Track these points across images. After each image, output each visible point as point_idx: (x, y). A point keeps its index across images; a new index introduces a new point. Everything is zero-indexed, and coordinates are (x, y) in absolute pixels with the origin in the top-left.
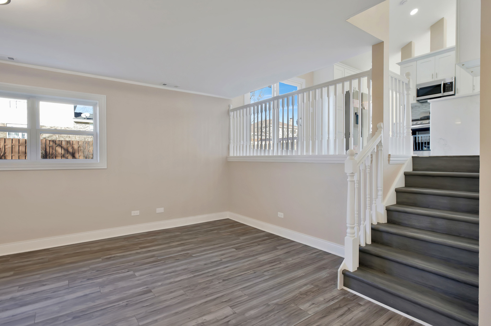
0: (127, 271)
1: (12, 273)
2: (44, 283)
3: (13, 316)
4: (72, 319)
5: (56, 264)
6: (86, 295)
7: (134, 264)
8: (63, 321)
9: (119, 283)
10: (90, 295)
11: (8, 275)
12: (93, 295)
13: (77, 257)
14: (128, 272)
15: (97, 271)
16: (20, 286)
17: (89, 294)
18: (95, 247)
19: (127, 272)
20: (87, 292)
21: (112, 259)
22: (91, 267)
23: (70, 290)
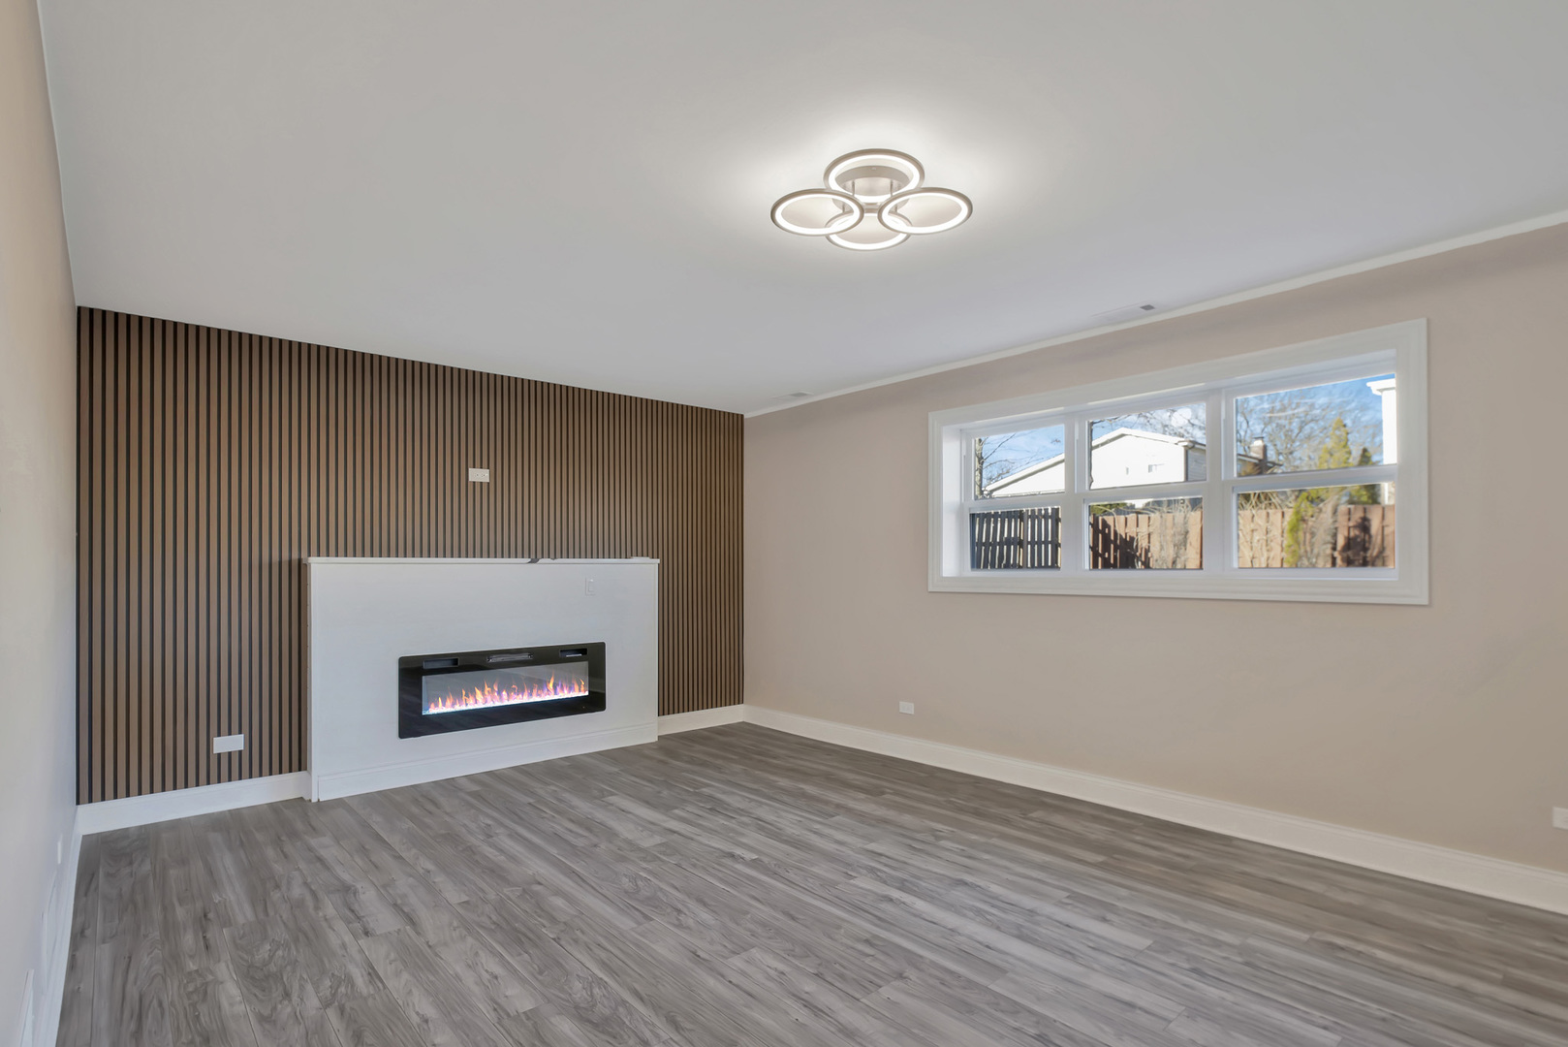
0: (1326, 1023)
1: (1100, 858)
2: (1110, 916)
3: (987, 947)
4: (1033, 1037)
5: (1193, 886)
6: (1131, 1006)
7: (1384, 1020)
8: (1017, 1025)
9: (1245, 1039)
10: (1139, 1012)
11: (1089, 860)
12: (1143, 1019)
13: (1258, 895)
14: (1325, 1028)
15: (1247, 964)
16: (1075, 897)
17: (1140, 1008)
18: (1345, 890)
19: (1319, 1026)
20: (1146, 998)
21: (1342, 955)
22: (1253, 942)
23: (1123, 968)
